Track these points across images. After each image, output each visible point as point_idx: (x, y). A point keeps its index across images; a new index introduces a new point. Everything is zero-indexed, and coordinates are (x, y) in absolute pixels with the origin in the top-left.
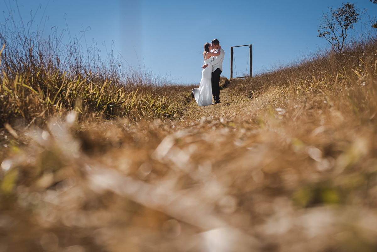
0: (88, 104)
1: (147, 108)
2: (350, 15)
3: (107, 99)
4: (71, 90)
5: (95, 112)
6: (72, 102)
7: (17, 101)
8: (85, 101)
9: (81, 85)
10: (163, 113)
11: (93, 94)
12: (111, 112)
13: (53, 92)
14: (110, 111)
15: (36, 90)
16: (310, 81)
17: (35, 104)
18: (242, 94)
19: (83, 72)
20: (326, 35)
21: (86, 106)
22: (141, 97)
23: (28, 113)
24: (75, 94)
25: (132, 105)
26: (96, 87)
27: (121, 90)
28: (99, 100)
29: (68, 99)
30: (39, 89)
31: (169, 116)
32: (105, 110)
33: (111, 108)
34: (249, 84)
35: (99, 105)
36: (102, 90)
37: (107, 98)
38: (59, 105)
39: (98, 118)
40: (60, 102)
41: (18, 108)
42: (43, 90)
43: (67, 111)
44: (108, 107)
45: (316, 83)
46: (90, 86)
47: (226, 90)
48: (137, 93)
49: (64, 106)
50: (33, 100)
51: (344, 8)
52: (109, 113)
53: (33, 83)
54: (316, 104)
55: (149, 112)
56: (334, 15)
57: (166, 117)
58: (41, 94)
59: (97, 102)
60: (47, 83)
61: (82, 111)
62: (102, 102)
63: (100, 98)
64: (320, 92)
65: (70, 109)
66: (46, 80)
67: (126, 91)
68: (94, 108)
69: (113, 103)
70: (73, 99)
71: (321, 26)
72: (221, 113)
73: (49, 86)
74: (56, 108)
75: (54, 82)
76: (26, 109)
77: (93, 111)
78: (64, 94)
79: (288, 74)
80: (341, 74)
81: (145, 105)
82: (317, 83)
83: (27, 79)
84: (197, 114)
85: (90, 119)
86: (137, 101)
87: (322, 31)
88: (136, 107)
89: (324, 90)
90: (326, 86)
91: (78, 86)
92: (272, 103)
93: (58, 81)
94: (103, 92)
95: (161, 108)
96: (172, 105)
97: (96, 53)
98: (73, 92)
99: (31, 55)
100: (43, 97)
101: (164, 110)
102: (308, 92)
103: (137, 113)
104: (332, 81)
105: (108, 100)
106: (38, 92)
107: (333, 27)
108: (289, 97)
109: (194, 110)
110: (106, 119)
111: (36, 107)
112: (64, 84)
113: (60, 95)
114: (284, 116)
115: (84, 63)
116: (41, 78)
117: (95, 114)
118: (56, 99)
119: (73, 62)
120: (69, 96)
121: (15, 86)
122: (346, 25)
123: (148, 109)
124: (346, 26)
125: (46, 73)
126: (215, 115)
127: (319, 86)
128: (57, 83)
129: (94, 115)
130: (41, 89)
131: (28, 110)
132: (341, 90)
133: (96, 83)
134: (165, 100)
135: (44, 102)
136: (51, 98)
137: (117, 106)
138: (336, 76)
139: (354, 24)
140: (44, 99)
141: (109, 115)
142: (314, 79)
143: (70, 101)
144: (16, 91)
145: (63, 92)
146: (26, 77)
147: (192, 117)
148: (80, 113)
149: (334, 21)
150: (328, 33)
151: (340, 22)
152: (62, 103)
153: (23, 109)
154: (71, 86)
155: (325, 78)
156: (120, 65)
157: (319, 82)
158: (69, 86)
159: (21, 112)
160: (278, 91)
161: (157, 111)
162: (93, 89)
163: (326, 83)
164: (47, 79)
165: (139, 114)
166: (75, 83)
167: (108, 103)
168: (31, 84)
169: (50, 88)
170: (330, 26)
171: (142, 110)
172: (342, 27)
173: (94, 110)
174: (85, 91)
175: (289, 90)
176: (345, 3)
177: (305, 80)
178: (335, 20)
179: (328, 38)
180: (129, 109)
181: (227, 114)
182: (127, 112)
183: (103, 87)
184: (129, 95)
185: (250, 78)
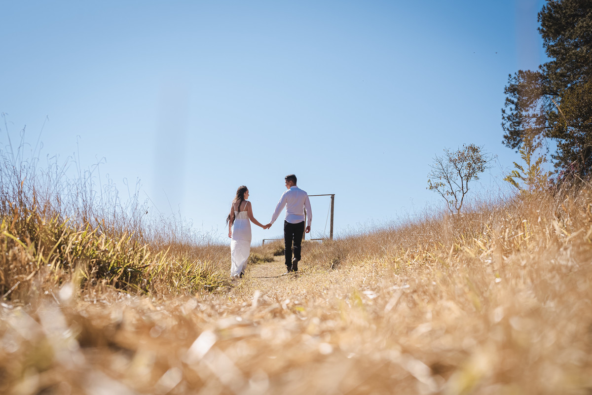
0: (97, 265)
1: (180, 275)
2: (474, 161)
3: (124, 261)
4: (74, 244)
5: (105, 278)
6: (74, 261)
8: (93, 260)
9: (89, 238)
10: (202, 284)
11: (105, 251)
12: (129, 279)
13: (49, 245)
14: (128, 277)
15: (23, 241)
16: (414, 252)
17: (20, 262)
18: (317, 264)
19: (93, 219)
20: (439, 188)
21: (94, 268)
22: (173, 259)
23: (9, 274)
24: (79, 250)
25: (159, 271)
26: (110, 242)
27: (145, 247)
28: (114, 261)
29: (69, 258)
31: (211, 289)
32: (121, 276)
33: (130, 273)
34: (328, 249)
35: (112, 268)
36: (118, 247)
37: (125, 258)
38: (55, 265)
39: (109, 287)
40: (57, 260)
42: (33, 243)
43: (66, 274)
44: (125, 272)
45: (422, 254)
46: (102, 240)
48: (168, 253)
49: (63, 266)
50: (18, 256)
51: (466, 152)
52: (127, 281)
53: (20, 232)
55: (184, 281)
56: (451, 160)
57: (207, 291)
58: (30, 248)
59: (109, 264)
60: (41, 232)
61: (87, 275)
62: (117, 264)
63: (115, 257)
64: (428, 268)
65: (70, 271)
66: (39, 228)
67: (153, 250)
68: (104, 272)
69: (133, 267)
70: (75, 258)
71: (433, 174)
72: (285, 289)
73: (43, 236)
74: (51, 268)
75: (51, 231)
76: (7, 269)
77: (104, 275)
78: (63, 249)
79: (384, 239)
80: (458, 244)
81: (178, 272)
82: (424, 255)
83: (13, 225)
85: (98, 288)
86: (167, 265)
87: (435, 181)
88: (165, 273)
89: (432, 266)
90: (437, 260)
91: (85, 240)
93: (57, 231)
94: (119, 250)
95: (201, 276)
96: (216, 273)
97: (114, 194)
98: (76, 247)
99: (20, 192)
100: (33, 252)
101: (204, 280)
102: (410, 267)
103: (165, 282)
104: (445, 253)
105: (126, 261)
106: (27, 245)
107: (450, 177)
108: (383, 272)
109: (247, 282)
110: (120, 289)
111: (22, 266)
112: (64, 235)
113: (58, 251)
114: (375, 300)
115: (95, 207)
116: (33, 225)
117: (106, 281)
118: (52, 256)
119: (80, 204)
120: (71, 253)
122: (468, 175)
123: (182, 277)
124: (468, 177)
125: (40, 218)
127: (426, 260)
128: (55, 234)
129: (104, 281)
130: (32, 239)
131: (9, 270)
132: (458, 268)
133: (110, 236)
134: (206, 266)
135: (34, 260)
136: (45, 254)
137: (138, 271)
138: (451, 246)
139: (479, 174)
140: (34, 256)
141: (125, 282)
142: (420, 249)
143: (71, 260)
145: (62, 246)
146: (11, 223)
147: (243, 292)
148: (84, 277)
149: (452, 169)
150: (442, 184)
151: (459, 171)
152: (59, 262)
154: (74, 239)
155: (434, 249)
156: (147, 213)
157: (427, 253)
158: (72, 238)
160: (368, 261)
161: (195, 280)
162: (105, 245)
163: (436, 255)
164: (41, 227)
165: (168, 284)
166: (80, 234)
167: (125, 266)
168: (18, 234)
169: (44, 239)
170: (445, 175)
171: (173, 277)
172: (462, 178)
174: (94, 247)
175: (384, 263)
176: (468, 145)
177: (407, 249)
178: (452, 167)
179: (442, 192)
180: (154, 276)
181: (294, 290)
182: (152, 281)
183: (120, 243)
184: (156, 256)
185: (329, 241)
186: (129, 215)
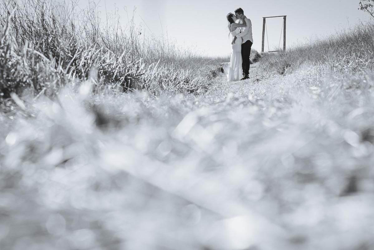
0: (104, 74)
1: (168, 81)
4: (86, 59)
5: (111, 84)
6: (86, 72)
7: (26, 69)
8: (101, 71)
9: (97, 54)
10: (186, 87)
11: (110, 65)
12: (129, 84)
13: (66, 60)
14: (128, 83)
15: (48, 57)
16: (349, 59)
17: (45, 73)
18: (274, 70)
19: (100, 39)
20: (368, 8)
21: (102, 77)
22: (162, 68)
23: (37, 82)
24: (90, 63)
25: (152, 78)
26: (114, 57)
27: (140, 60)
28: (116, 71)
29: (82, 69)
30: (51, 56)
31: (192, 91)
32: (123, 82)
33: (129, 80)
34: (282, 58)
35: (115, 76)
36: (120, 60)
37: (125, 68)
38: (72, 74)
39: (114, 91)
40: (73, 72)
41: (27, 77)
42: (55, 58)
43: (80, 81)
44: (126, 79)
45: (355, 60)
46: (107, 55)
47: (256, 64)
48: (158, 64)
49: (78, 76)
50: (43, 68)
52: (127, 86)
53: (44, 50)
54: (355, 83)
55: (171, 86)
57: (189, 92)
58: (53, 62)
59: (114, 73)
60: (60, 50)
61: (97, 83)
62: (119, 73)
63: (117, 68)
64: (360, 70)
65: (84, 79)
66: (58, 47)
67: (146, 62)
68: (110, 80)
69: (132, 75)
70: (87, 69)
72: (250, 90)
73: (62, 53)
74: (69, 77)
75: (68, 49)
76: (35, 78)
77: (109, 82)
78: (78, 63)
79: (325, 50)
81: (167, 78)
82: (357, 61)
83: (38, 45)
84: (224, 90)
85: (105, 92)
86: (158, 74)
87: (364, 3)
88: (157, 80)
89: (364, 68)
90: (367, 64)
91: (94, 55)
92: (307, 80)
93: (72, 49)
94: (121, 63)
95: (184, 82)
96: (196, 79)
98: (87, 61)
99: (43, 19)
100: (55, 65)
101: (187, 84)
102: (346, 70)
103: (157, 86)
105: (126, 71)
106: (50, 60)
108: (325, 75)
109: (220, 85)
110: (123, 92)
111: (46, 76)
112: (78, 52)
113: (74, 64)
114: (319, 95)
115: (101, 30)
116: (53, 45)
117: (112, 86)
118: (69, 69)
119: (89, 28)
120: (85, 65)
121: (25, 52)
123: (170, 82)
125: (59, 39)
126: (243, 91)
127: (359, 64)
128: (71, 51)
129: (110, 87)
130: (54, 56)
131: (37, 79)
133: (114, 52)
134: (188, 73)
135: (55, 71)
136: (64, 66)
137: (136, 79)
140: (56, 68)
141: (127, 87)
142: (354, 56)
143: (84, 70)
144: (26, 58)
145: (77, 61)
146: (37, 43)
147: (217, 93)
148: (95, 84)
150: (370, 5)
152: (75, 74)
153: (33, 77)
154: (86, 55)
155: (365, 55)
156: (141, 34)
157: (359, 59)
158: (84, 54)
159: (31, 81)
160: (313, 67)
161: (180, 85)
162: (110, 59)
163: (367, 61)
164: (60, 46)
165: (159, 88)
166: (89, 51)
167: (126, 75)
168: (42, 51)
169: (63, 56)
171: (163, 83)
173: (110, 81)
174: (101, 61)
175: (325, 67)
177: (343, 56)
179: (370, 11)
180: (149, 82)
181: (257, 91)
182: (147, 86)
183: (121, 57)
184: (149, 67)
185: (282, 53)
186: (128, 36)
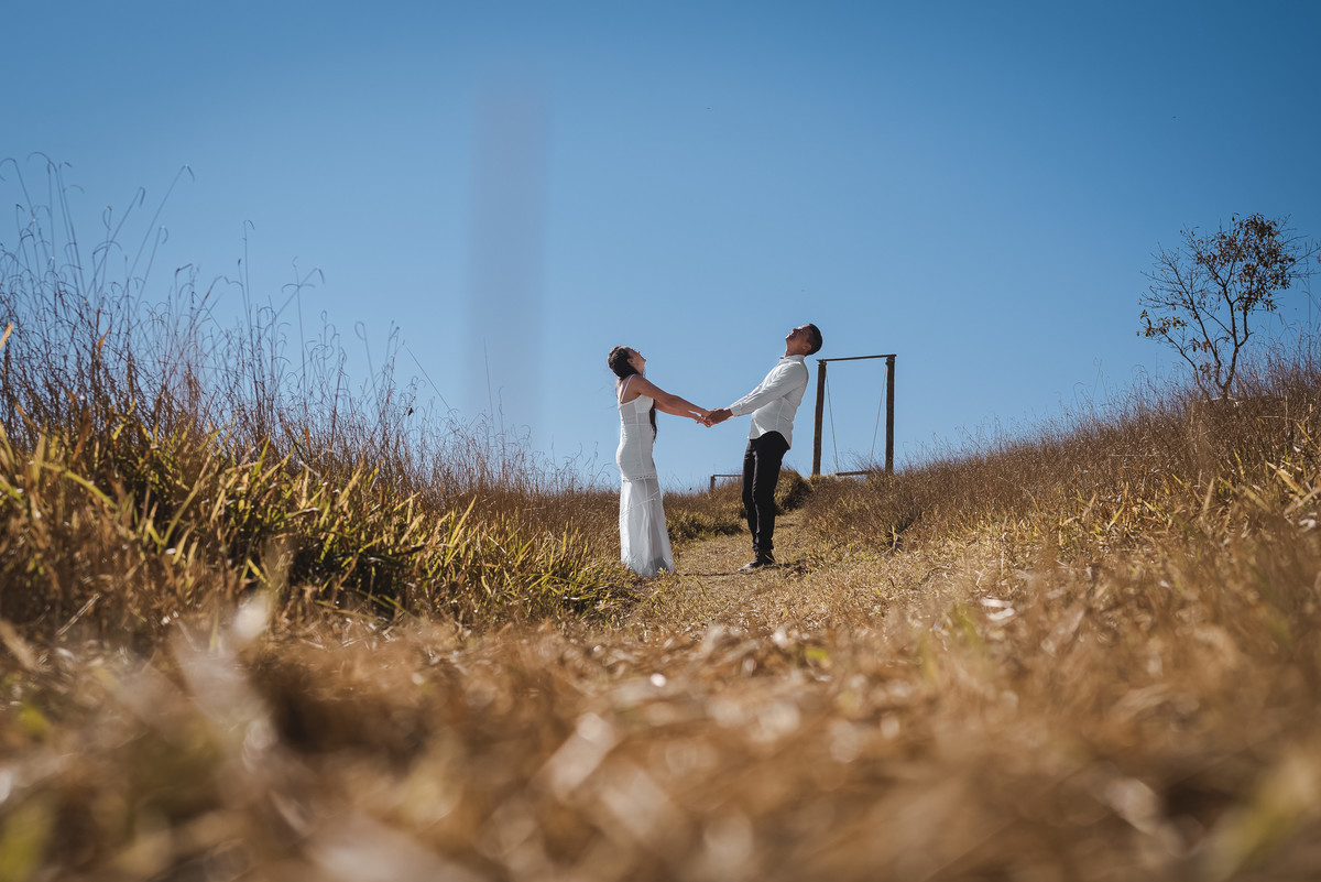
0: (291, 548)
1: (501, 571)
2: (1261, 259)
3: (359, 535)
4: (232, 496)
5: (313, 581)
6: (231, 540)
7: (36, 529)
8: (279, 536)
9: (269, 481)
10: (558, 593)
11: (310, 516)
12: (372, 582)
13: (167, 499)
14: (369, 578)
15: (108, 491)
16: (1110, 501)
17: (101, 543)
18: (853, 537)
19: (279, 430)
20: (1172, 331)
21: (282, 557)
22: (481, 529)
23: (72, 575)
24: (245, 510)
25: (448, 560)
26: (323, 489)
27: (410, 500)
28: (331, 537)
29: (219, 530)
30: (118, 487)
31: (580, 607)
32: (351, 575)
33: (373, 569)
34: (881, 497)
35: (327, 555)
36: (343, 501)
37: (361, 528)
39: (322, 606)
40: (190, 540)
41: (39, 556)
42: (131, 495)
43: (212, 572)
44: (362, 566)
45: (1131, 507)
46: (302, 484)
47: (795, 517)
48: (469, 515)
49: (204, 553)
50: (94, 528)
51: (1241, 236)
52: (365, 586)
53: (96, 465)
54: (1132, 591)
55: (511, 586)
56: (1201, 260)
57: (572, 610)
58: (123, 507)
59: (321, 543)
60: (146, 466)
61: (265, 577)
62: (341, 544)
63: (334, 529)
64: (1147, 542)
65: (223, 565)
66: (143, 457)
67: (428, 506)
68: (309, 566)
69: (381, 551)
70: (236, 529)
71: (1153, 296)
72: (773, 603)
73: (154, 477)
74: (176, 559)
75: (174, 466)
76: (67, 562)
77: (307, 575)
78: (205, 509)
79: (1027, 469)
80: (1226, 479)
81: (495, 562)
82: (1134, 509)
83: (79, 449)
84: (686, 604)
85: (294, 607)
86: (468, 548)
87: (1157, 316)
88: (463, 568)
89: (1159, 536)
90: (1170, 522)
91: (258, 484)
92: (966, 574)
93: (188, 462)
94: (345, 509)
95: (553, 575)
96: (593, 565)
98: (236, 504)
99: (97, 365)
100: (129, 518)
101: (562, 582)
102: (1101, 539)
103: (464, 589)
104: (1193, 504)
105: (363, 537)
106: (115, 499)
107: (1199, 303)
108: (1027, 555)
109: (672, 586)
110: (352, 610)
111: (102, 554)
112: (207, 473)
113: (192, 514)
114: (1010, 628)
115: (284, 400)
116: (128, 449)
117: (315, 589)
118: (177, 528)
119: (247, 392)
120: (226, 517)
121: (36, 474)
122: (1246, 296)
123: (507, 576)
124: (1248, 301)
125: (144, 430)
126: (752, 608)
127: (1142, 521)
128: (184, 470)
129: (309, 590)
130: (127, 488)
131: (73, 563)
132: (1227, 541)
133: (323, 474)
134: (568, 546)
135: (133, 537)
136: (160, 524)
137: (396, 563)
138: (1209, 483)
139: (1277, 294)
140: (133, 527)
141: (362, 592)
142: (1126, 492)
143: (224, 535)
144: (37, 494)
145: (203, 503)
146: (74, 444)
147: (663, 614)
149: (1203, 280)
150: (1179, 322)
151: (1224, 286)
152: (194, 546)
153: (58, 558)
154: (231, 482)
155: (1164, 491)
156: (411, 411)
157: (1142, 504)
158: (226, 482)
159: (51, 570)
160: (987, 529)
161: (539, 584)
162: (310, 496)
163: (1167, 510)
164: (147, 453)
165: (470, 595)
166: (245, 471)
167: (361, 550)
168: (91, 470)
169: (157, 485)
170: (1186, 297)
171: (483, 578)
172: (1231, 305)
173: (310, 571)
174: (280, 502)
176: (1245, 217)
177: (1090, 494)
178: (1204, 277)
179: (1179, 341)
180: (435, 575)
181: (797, 606)
182: (429, 587)
183: (346, 491)
184: (440, 522)
185: (882, 478)
186: (372, 420)
